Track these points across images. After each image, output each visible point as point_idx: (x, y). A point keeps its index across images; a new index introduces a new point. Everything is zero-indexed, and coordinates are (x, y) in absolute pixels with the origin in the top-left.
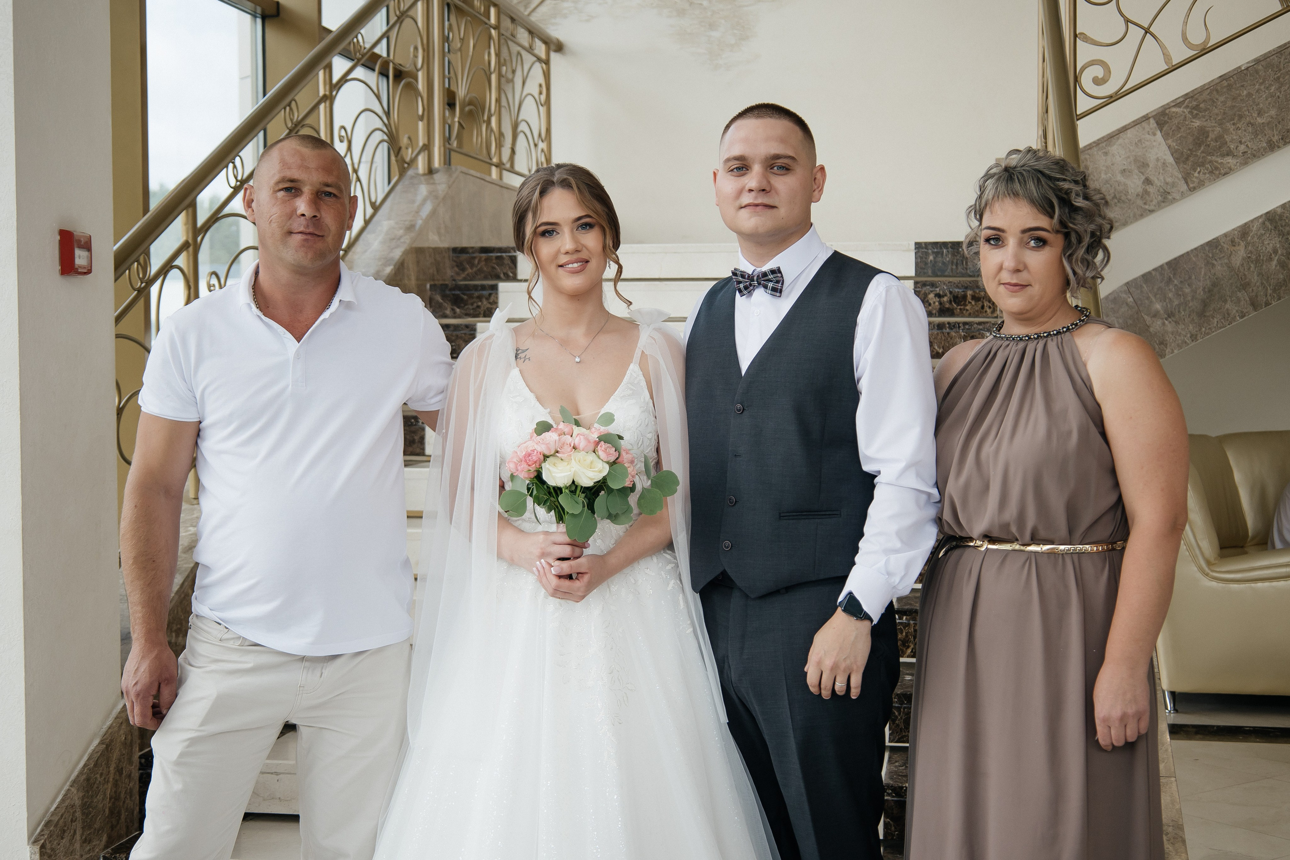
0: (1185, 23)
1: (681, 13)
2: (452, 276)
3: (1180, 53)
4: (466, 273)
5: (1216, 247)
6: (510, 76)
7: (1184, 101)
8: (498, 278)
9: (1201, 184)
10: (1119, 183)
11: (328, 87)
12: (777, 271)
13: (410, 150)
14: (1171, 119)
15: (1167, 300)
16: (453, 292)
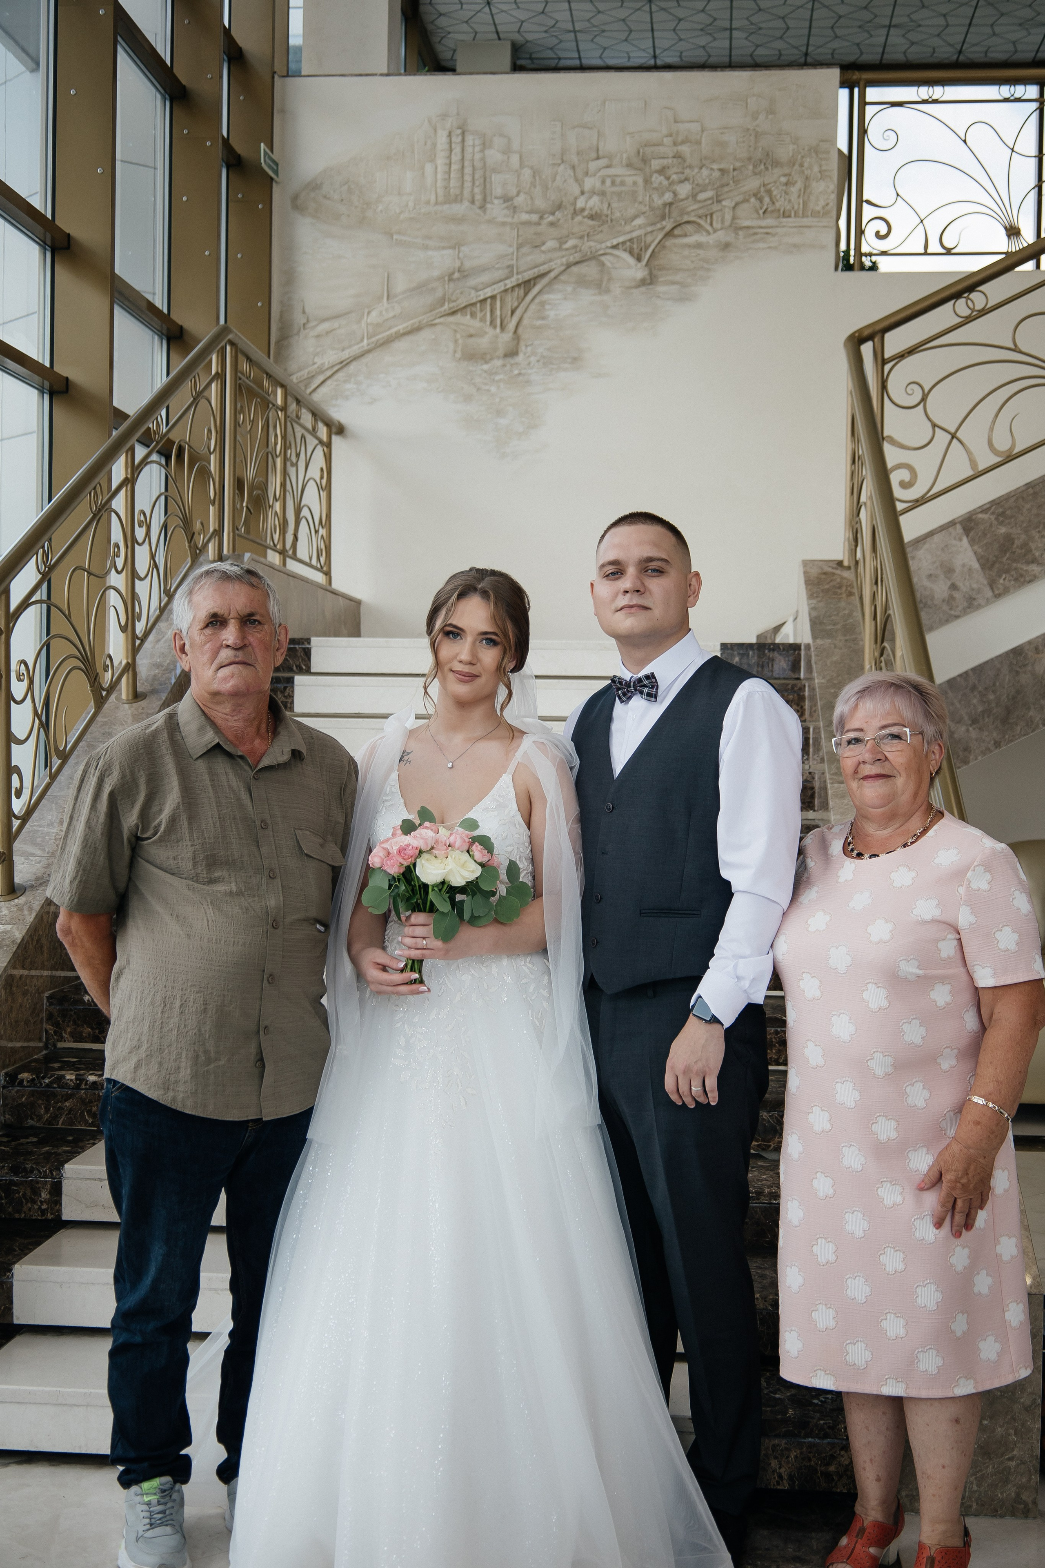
0: (991, 429)
3: (986, 459)
5: (1020, 654)
6: (294, 459)
7: (990, 507)
8: (290, 670)
9: (1006, 591)
10: (925, 588)
11: (129, 470)
12: (651, 677)
13: (201, 536)
14: (978, 525)
15: (972, 707)
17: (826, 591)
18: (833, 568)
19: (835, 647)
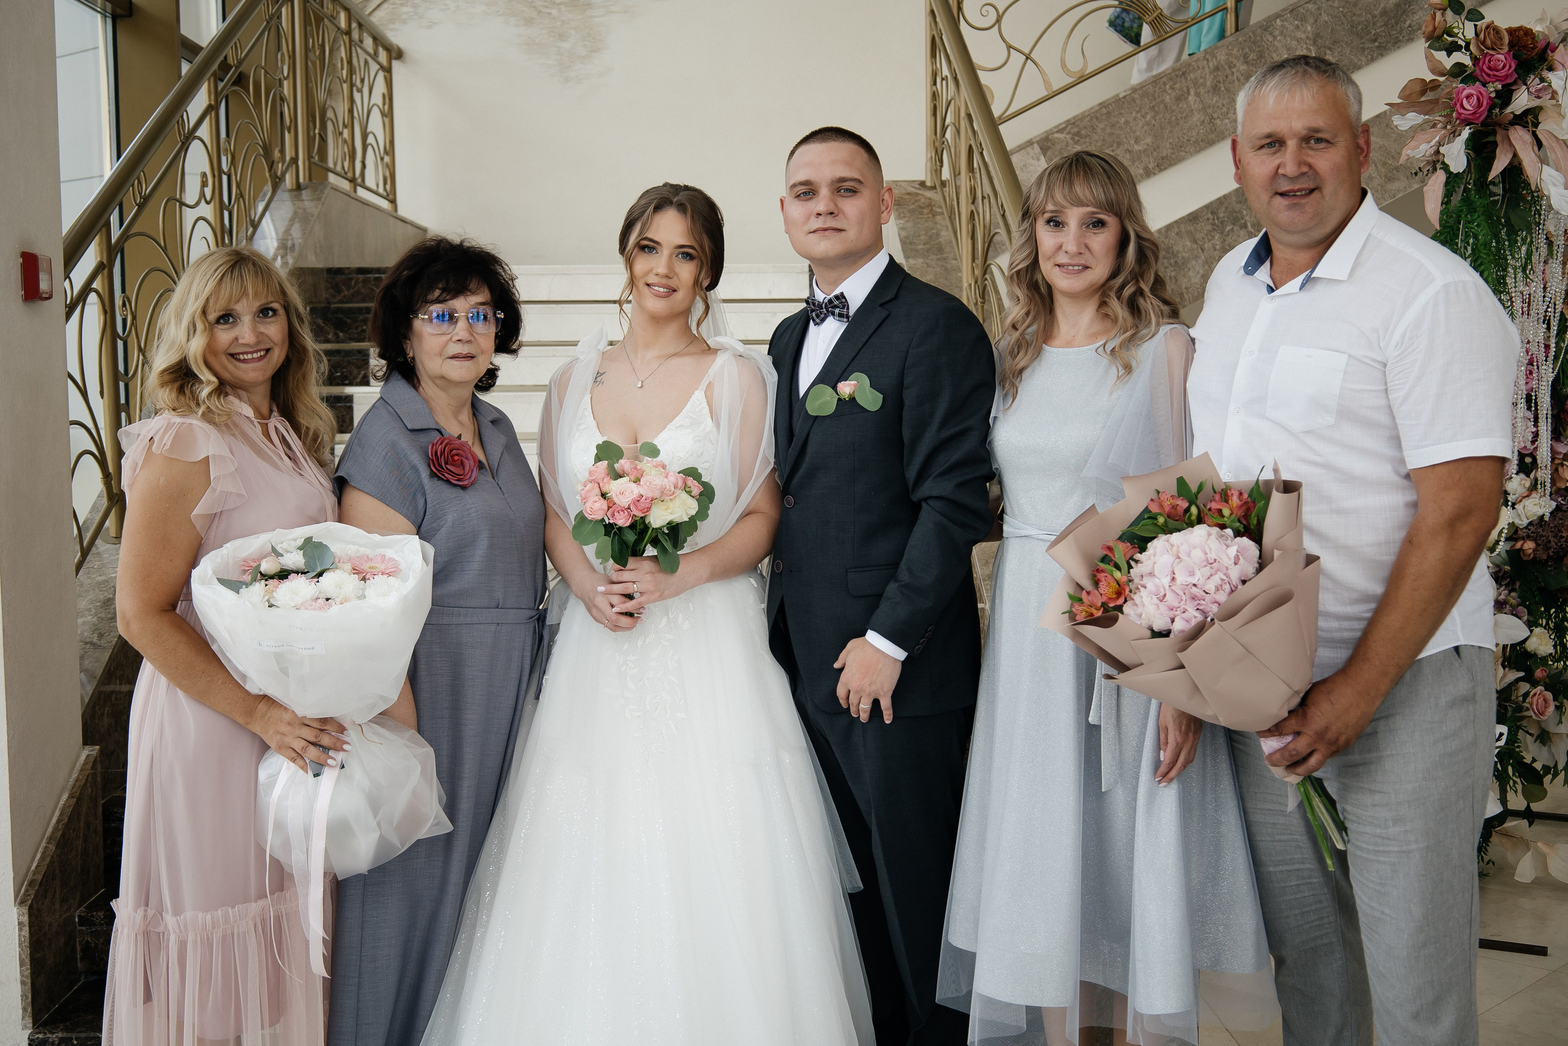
0: (1064, 50)
1: (529, 22)
2: (326, 299)
3: (1059, 80)
4: (342, 295)
6: (359, 85)
11: (213, 97)
12: (841, 297)
13: (280, 165)
14: (1053, 144)
16: (335, 316)
17: (912, 211)
18: (916, 188)
19: (928, 266)
